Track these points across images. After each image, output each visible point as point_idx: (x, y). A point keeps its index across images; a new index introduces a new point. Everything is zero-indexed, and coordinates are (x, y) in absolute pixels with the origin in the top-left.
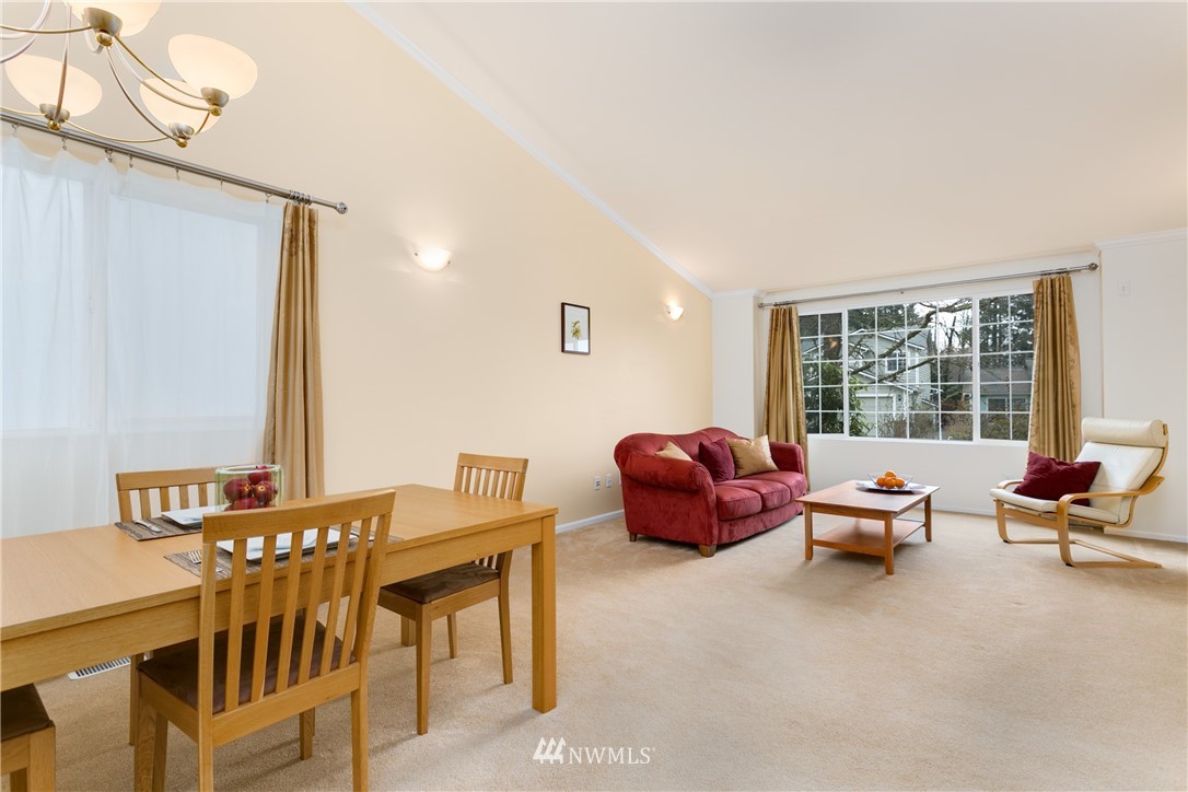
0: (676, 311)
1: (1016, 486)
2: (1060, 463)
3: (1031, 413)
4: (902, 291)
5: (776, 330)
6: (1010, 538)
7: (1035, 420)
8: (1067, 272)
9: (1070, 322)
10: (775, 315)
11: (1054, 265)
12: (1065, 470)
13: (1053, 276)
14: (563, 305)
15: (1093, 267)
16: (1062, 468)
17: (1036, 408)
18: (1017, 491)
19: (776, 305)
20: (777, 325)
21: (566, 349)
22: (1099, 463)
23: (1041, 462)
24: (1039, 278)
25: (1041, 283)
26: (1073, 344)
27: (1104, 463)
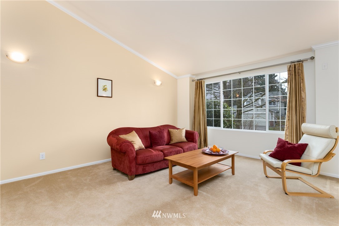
0: (158, 83)
1: (270, 153)
2: (290, 144)
3: (286, 120)
4: (240, 73)
5: (197, 89)
6: (269, 175)
7: (288, 123)
8: (302, 61)
9: (302, 82)
10: (197, 83)
11: (296, 58)
12: (290, 147)
13: (295, 63)
14: (98, 79)
15: (313, 58)
16: (289, 146)
17: (288, 118)
18: (271, 156)
19: (198, 80)
20: (197, 88)
21: (99, 95)
22: (307, 144)
23: (282, 143)
24: (290, 64)
25: (290, 66)
26: (303, 91)
27: (309, 145)
